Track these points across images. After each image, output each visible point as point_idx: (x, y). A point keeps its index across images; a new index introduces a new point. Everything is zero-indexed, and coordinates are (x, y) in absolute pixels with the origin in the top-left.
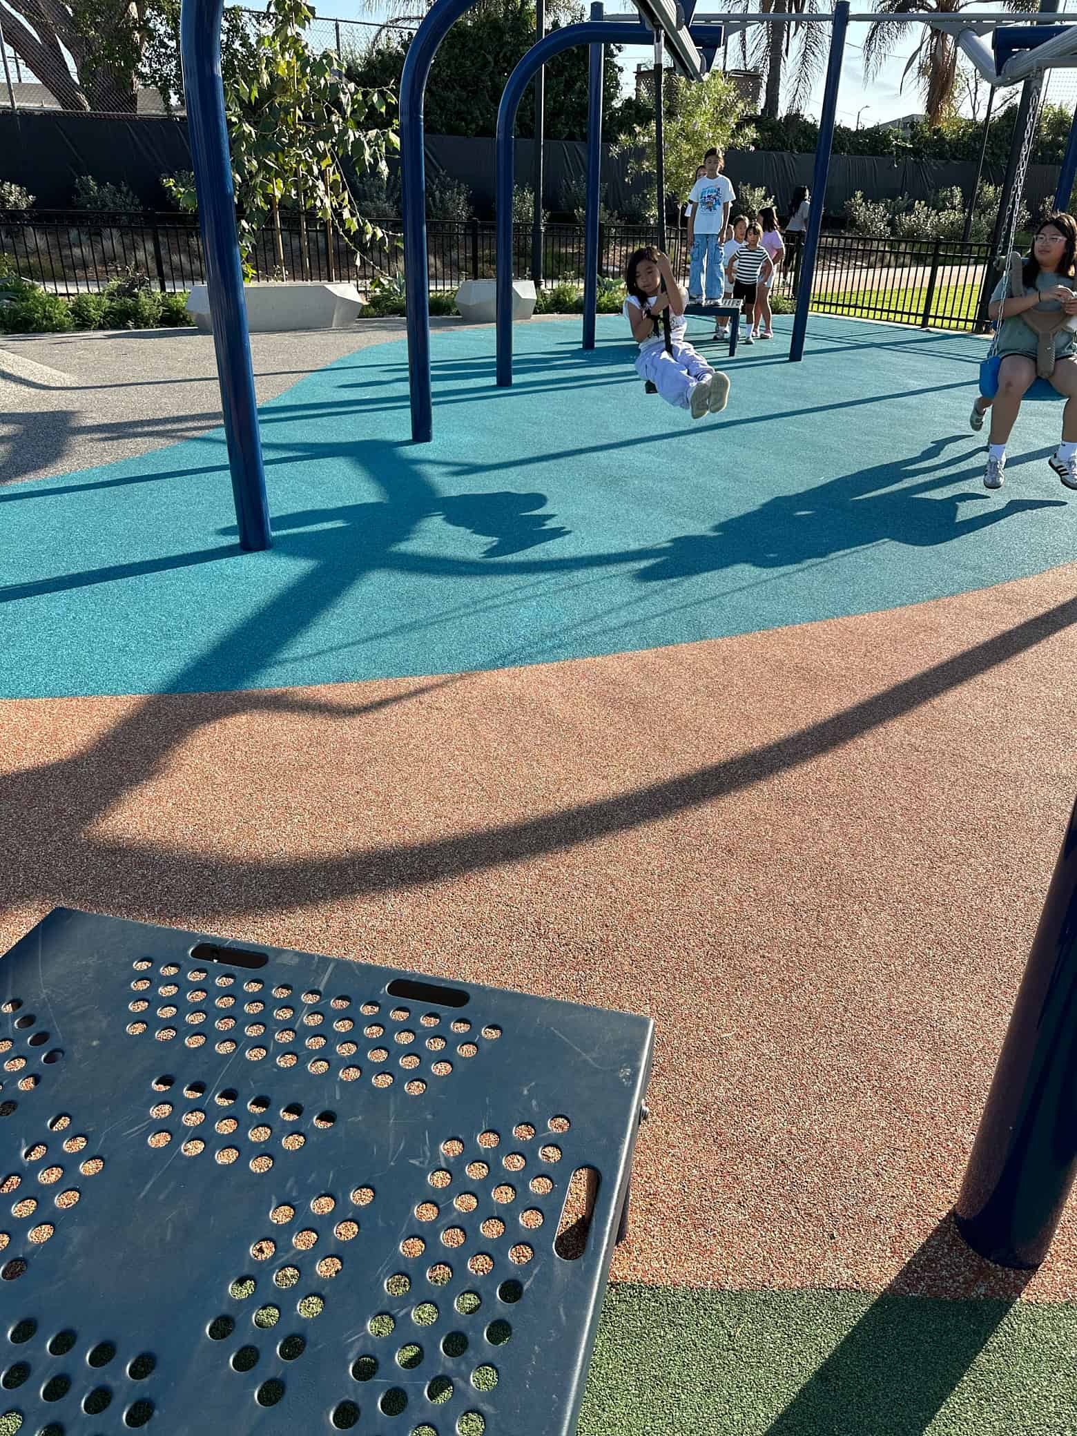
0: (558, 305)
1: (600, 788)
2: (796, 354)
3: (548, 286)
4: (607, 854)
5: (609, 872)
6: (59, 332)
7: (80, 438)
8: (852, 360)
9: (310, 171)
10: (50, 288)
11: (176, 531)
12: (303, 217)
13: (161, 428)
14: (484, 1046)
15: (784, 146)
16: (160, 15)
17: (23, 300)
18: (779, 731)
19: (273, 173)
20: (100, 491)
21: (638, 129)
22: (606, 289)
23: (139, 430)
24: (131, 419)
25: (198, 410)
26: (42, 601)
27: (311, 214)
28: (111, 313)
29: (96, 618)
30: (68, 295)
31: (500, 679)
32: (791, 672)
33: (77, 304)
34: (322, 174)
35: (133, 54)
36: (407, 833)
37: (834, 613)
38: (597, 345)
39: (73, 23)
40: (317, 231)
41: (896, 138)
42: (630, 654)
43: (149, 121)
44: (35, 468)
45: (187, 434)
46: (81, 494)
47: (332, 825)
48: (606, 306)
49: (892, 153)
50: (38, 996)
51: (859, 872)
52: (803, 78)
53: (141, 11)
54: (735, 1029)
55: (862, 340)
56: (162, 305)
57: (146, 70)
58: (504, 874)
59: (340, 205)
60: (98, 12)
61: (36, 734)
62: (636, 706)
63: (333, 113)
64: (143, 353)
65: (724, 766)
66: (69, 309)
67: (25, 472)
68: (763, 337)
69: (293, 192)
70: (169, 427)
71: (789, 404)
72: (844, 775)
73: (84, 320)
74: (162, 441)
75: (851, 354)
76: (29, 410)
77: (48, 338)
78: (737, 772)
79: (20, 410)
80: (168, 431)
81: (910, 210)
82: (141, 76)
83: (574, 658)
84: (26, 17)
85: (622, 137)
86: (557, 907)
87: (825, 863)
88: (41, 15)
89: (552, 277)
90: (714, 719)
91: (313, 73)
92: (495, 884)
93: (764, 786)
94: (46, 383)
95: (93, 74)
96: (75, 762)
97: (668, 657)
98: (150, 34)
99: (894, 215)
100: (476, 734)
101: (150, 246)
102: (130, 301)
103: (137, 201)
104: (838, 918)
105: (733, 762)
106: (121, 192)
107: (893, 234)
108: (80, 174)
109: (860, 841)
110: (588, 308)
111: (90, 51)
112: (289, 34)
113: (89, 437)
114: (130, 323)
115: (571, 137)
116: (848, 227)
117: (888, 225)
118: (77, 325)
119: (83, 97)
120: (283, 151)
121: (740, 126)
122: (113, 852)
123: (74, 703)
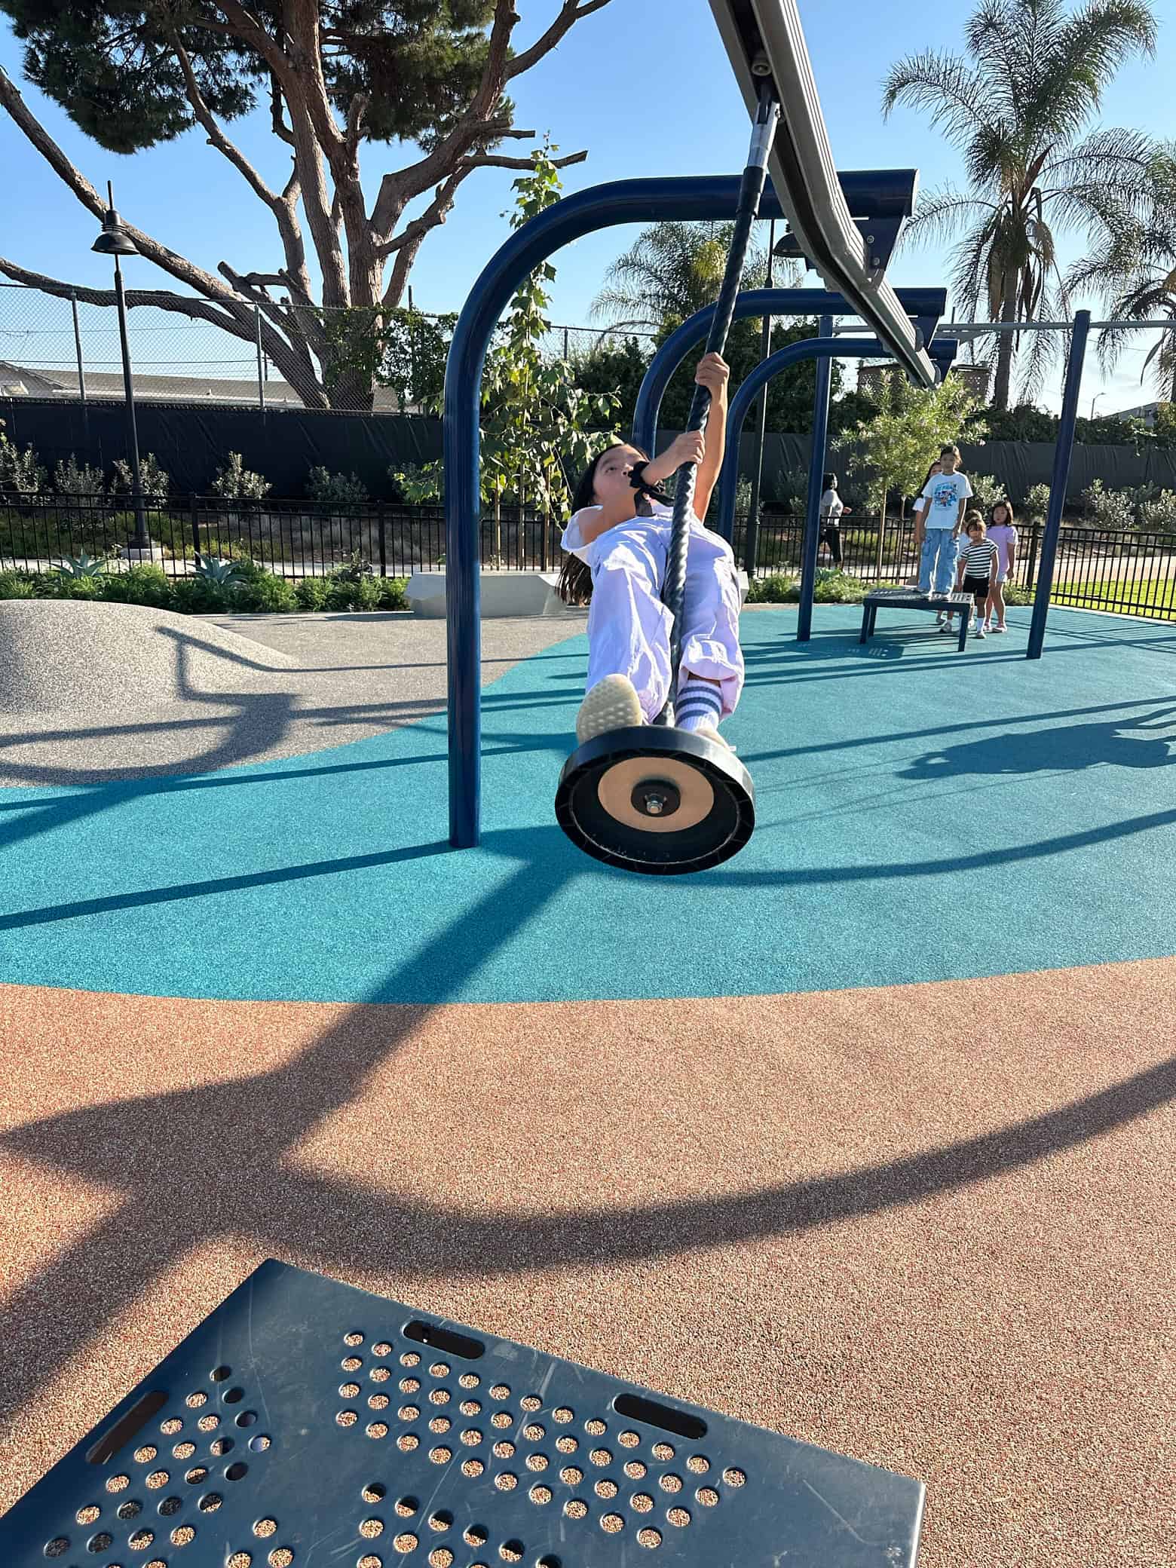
0: (771, 594)
1: (837, 1157)
2: (1034, 650)
3: (762, 574)
4: (846, 1243)
5: (849, 1266)
6: (283, 612)
7: (299, 722)
8: (1099, 660)
9: (533, 468)
10: (278, 569)
11: (387, 823)
12: (522, 510)
13: (376, 714)
14: (727, 1495)
15: (1015, 436)
16: (402, 326)
17: (252, 582)
18: (1044, 1102)
19: (497, 470)
20: (316, 778)
21: (861, 425)
22: (822, 579)
23: (356, 716)
24: (348, 704)
25: (412, 697)
26: (254, 893)
27: (530, 507)
28: (333, 596)
29: (306, 914)
30: (294, 577)
31: (716, 1010)
32: (1055, 1028)
33: (303, 587)
34: (544, 471)
35: (373, 358)
36: (617, 1193)
37: (1100, 958)
38: (812, 637)
39: (323, 332)
40: (534, 522)
41: (1138, 428)
42: (862, 990)
43: (384, 419)
44: (256, 751)
45: (402, 721)
46: (299, 780)
47: (536, 1176)
48: (822, 595)
49: (1133, 442)
50: (246, 1365)
51: (1154, 1295)
52: (1033, 370)
53: (386, 322)
54: (1009, 1492)
55: (1107, 636)
56: (382, 589)
57: (385, 373)
58: (727, 1257)
59: (559, 498)
60: (348, 325)
61: (241, 1041)
62: (874, 1056)
63: (559, 415)
64: (362, 637)
65: (982, 1142)
66: (296, 592)
67: (245, 756)
68: (994, 631)
69: (516, 487)
70: (384, 714)
71: (1030, 707)
72: (1127, 1165)
73: (307, 602)
74: (377, 728)
75: (1099, 652)
76: (251, 691)
77: (272, 618)
78: (997, 1150)
79: (244, 692)
80: (383, 718)
81: (1155, 498)
82: (380, 378)
83: (799, 990)
84: (282, 327)
85: (845, 432)
86: (790, 1307)
87: (1110, 1279)
88: (295, 326)
89: (766, 565)
90: (966, 1080)
91: (544, 381)
92: (717, 1269)
93: (1029, 1170)
94: (270, 665)
95: (336, 377)
96: (277, 1075)
97: (907, 998)
98: (393, 342)
99: (1138, 503)
100: (691, 1075)
101: (375, 533)
102: (352, 586)
103: (364, 490)
104: (1131, 1356)
105: (992, 1137)
106: (349, 480)
107: (1137, 522)
108: (315, 464)
109: (1151, 1254)
110: (805, 598)
111: (336, 358)
112: (525, 346)
113: (308, 721)
114: (350, 607)
115: (790, 429)
116: (1086, 515)
117: (1131, 514)
118: (301, 607)
119: (325, 396)
120: (509, 450)
121: (970, 421)
122: (312, 1185)
123: (280, 1008)
